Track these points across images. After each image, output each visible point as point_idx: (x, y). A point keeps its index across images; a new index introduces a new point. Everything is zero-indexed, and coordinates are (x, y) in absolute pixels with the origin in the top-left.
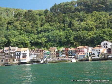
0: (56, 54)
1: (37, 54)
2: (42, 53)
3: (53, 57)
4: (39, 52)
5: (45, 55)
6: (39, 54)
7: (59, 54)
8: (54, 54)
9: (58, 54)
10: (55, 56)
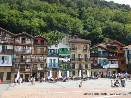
0: (89, 57)
1: (19, 49)
2: (39, 49)
3: (80, 67)
4: (29, 46)
5: (52, 58)
6: (28, 50)
7: (99, 58)
8: (83, 57)
9: (96, 58)
10: (86, 67)
